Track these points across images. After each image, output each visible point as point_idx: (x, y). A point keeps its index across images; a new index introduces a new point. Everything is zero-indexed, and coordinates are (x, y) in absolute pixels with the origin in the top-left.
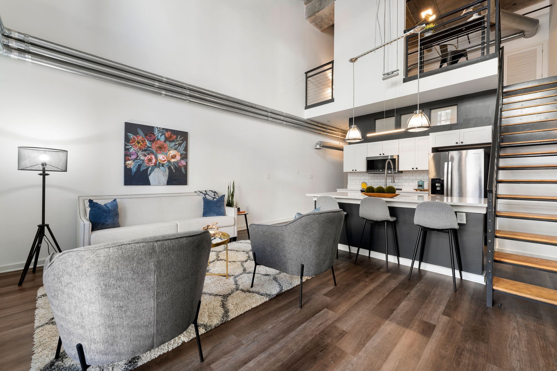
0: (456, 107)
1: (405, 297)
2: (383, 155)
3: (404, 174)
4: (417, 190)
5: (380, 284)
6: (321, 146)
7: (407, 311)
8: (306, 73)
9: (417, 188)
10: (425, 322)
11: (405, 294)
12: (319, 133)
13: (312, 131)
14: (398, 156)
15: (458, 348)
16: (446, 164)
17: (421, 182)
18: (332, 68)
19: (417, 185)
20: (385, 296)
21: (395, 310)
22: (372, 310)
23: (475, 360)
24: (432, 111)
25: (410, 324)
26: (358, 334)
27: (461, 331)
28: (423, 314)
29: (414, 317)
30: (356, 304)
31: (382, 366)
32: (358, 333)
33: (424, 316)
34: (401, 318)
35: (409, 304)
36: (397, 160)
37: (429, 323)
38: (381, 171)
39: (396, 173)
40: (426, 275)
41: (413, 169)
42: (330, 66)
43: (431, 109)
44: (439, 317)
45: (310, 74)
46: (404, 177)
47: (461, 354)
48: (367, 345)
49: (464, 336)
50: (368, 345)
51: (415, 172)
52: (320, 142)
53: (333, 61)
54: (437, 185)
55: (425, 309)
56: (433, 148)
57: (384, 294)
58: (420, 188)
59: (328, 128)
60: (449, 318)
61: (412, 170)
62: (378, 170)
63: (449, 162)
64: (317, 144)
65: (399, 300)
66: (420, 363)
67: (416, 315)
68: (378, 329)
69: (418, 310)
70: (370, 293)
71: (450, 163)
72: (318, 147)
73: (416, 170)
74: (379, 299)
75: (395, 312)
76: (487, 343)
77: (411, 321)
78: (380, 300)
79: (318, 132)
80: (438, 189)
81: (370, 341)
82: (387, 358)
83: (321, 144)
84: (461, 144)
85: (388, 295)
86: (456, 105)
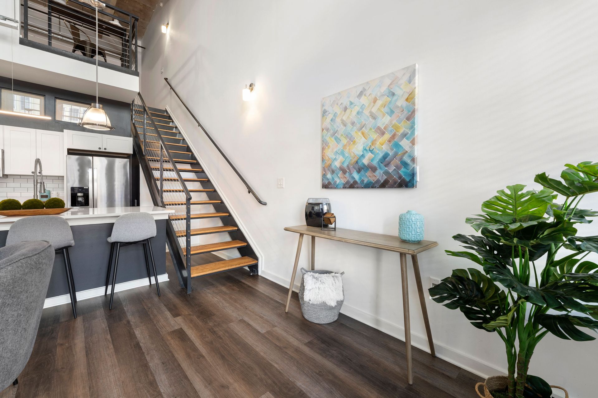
1: (130, 326)
3: (9, 180)
5: (84, 334)
7: (149, 336)
10: (173, 331)
11: (127, 324)
14: (3, 151)
15: (209, 330)
16: (90, 170)
20: (110, 340)
21: (139, 343)
22: (118, 363)
23: (223, 329)
25: (166, 343)
26: (140, 393)
27: (197, 319)
28: (163, 328)
29: (161, 335)
30: (90, 374)
31: (195, 389)
32: (138, 393)
33: (166, 329)
34: (153, 345)
35: (143, 329)
37: (175, 330)
40: (120, 297)
43: (56, 98)
44: (175, 321)
47: (215, 332)
48: (162, 391)
49: (202, 321)
50: (163, 389)
55: (159, 323)
56: (68, 149)
57: (106, 339)
60: (180, 316)
63: (94, 170)
65: (130, 332)
66: (208, 359)
67: (160, 333)
68: (151, 370)
69: (155, 327)
70: (88, 351)
74: (108, 347)
75: (141, 345)
76: (214, 315)
77: (163, 340)
78: (110, 347)
80: (80, 199)
81: (158, 385)
82: (189, 380)
84: (104, 151)
85: (111, 337)
86: (90, 104)
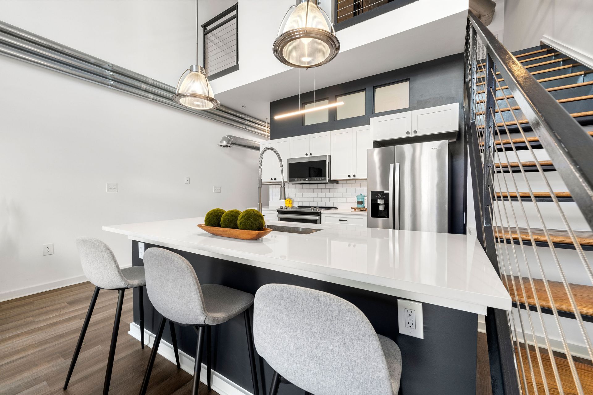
0: (407, 83)
2: (310, 156)
3: (339, 185)
4: (355, 209)
6: (230, 143)
8: (205, 26)
9: (355, 205)
12: (230, 124)
13: (222, 120)
14: (330, 157)
16: (392, 166)
17: (361, 197)
18: (236, 17)
19: (356, 202)
24: (378, 90)
36: (327, 163)
38: (306, 179)
39: (328, 183)
41: (349, 176)
42: (234, 13)
43: (375, 87)
45: (208, 28)
46: (340, 188)
51: (352, 180)
52: (229, 136)
53: (237, 3)
54: (379, 201)
56: (374, 143)
58: (360, 206)
59: (246, 118)
61: (348, 178)
62: (303, 179)
63: (396, 164)
64: (224, 139)
71: (398, 165)
72: (225, 143)
73: (353, 178)
79: (228, 122)
80: (381, 208)
83: (229, 140)
84: (414, 135)
86: (408, 80)
